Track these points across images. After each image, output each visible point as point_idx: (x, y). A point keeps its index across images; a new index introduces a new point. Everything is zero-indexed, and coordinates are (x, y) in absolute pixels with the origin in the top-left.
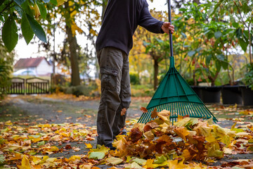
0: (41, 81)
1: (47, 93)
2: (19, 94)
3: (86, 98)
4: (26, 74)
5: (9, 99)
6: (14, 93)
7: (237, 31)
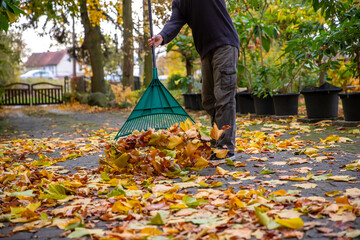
0: (51, 87)
1: (60, 102)
2: (23, 104)
3: (100, 109)
4: (38, 75)
5: (7, 112)
6: (16, 104)
7: (256, 27)
